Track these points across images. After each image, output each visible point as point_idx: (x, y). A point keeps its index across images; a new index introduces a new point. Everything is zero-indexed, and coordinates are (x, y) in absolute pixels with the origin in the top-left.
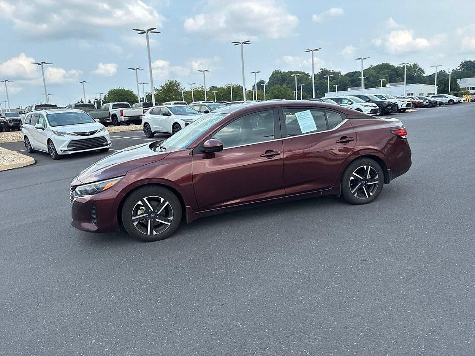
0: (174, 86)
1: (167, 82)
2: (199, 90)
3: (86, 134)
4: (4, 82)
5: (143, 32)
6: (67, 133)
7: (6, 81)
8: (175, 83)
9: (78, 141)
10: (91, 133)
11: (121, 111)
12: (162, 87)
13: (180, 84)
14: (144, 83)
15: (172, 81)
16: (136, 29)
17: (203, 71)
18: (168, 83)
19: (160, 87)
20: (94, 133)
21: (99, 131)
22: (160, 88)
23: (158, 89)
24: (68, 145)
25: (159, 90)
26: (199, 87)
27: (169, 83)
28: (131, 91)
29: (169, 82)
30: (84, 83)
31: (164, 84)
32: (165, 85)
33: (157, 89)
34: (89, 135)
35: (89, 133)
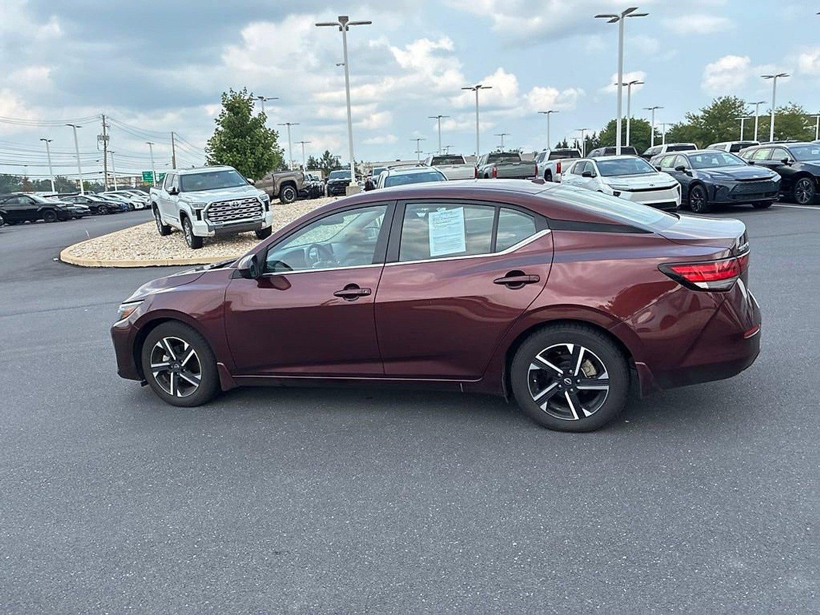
0: (730, 108)
1: (717, 101)
2: (787, 113)
4: (437, 118)
5: (613, 18)
7: (439, 117)
8: (733, 101)
11: (559, 165)
12: (705, 112)
13: (745, 103)
14: (656, 108)
15: (728, 99)
16: (600, 14)
17: (772, 77)
18: (719, 103)
19: (699, 111)
22: (701, 114)
23: (696, 115)
25: (698, 117)
26: (786, 108)
27: (721, 103)
28: (645, 121)
29: (721, 100)
30: (550, 113)
31: (709, 105)
32: (712, 107)
33: (694, 116)
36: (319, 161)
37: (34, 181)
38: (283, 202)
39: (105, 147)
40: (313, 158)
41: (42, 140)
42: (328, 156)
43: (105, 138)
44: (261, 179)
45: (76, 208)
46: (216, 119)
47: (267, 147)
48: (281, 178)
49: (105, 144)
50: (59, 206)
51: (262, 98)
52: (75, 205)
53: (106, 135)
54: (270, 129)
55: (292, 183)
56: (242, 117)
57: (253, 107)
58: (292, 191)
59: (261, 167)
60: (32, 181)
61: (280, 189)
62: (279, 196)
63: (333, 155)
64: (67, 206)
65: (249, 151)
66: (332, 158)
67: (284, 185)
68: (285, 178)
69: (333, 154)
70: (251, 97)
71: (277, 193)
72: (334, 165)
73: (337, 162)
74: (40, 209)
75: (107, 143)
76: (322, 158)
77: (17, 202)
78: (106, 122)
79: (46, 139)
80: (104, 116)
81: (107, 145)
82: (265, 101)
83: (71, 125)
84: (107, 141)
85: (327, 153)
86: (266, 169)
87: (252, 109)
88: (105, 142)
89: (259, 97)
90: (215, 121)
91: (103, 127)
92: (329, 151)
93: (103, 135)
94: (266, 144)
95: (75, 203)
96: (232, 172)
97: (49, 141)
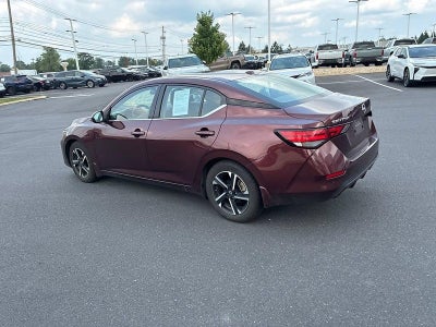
43: (163, 38)
47: (219, 43)
48: (232, 59)
49: (163, 41)
50: (134, 73)
53: (164, 36)
54: (222, 33)
55: (238, 62)
56: (207, 27)
57: (213, 21)
61: (231, 65)
63: (278, 44)
65: (209, 45)
68: (234, 59)
70: (212, 15)
72: (279, 49)
73: (281, 48)
74: (126, 75)
76: (273, 46)
85: (275, 43)
91: (163, 32)
93: (162, 36)
94: (219, 41)
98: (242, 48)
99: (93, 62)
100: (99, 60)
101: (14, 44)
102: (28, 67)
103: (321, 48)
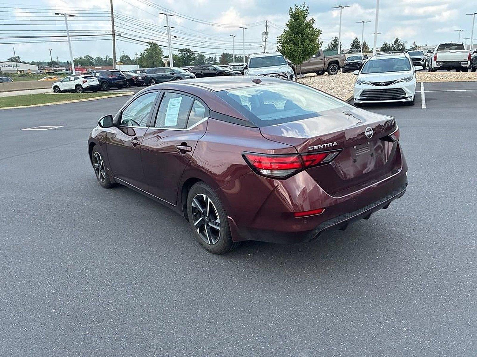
3: (380, 84)
6: (365, 82)
9: (372, 91)
10: (386, 83)
20: (391, 83)
21: (399, 82)
24: (361, 94)
34: (383, 85)
35: (384, 84)
36: (391, 45)
37: (239, 57)
38: (330, 74)
39: (266, 39)
40: (387, 43)
41: (231, 36)
42: (397, 42)
43: (266, 34)
44: (306, 60)
45: (235, 73)
46: (286, 24)
47: (312, 40)
48: (330, 59)
49: (266, 37)
50: (226, 72)
51: (341, 6)
52: (234, 71)
53: (267, 32)
54: (317, 29)
55: (337, 62)
56: (299, 22)
57: (308, 15)
58: (336, 67)
59: (307, 53)
60: (238, 57)
61: (328, 66)
62: (327, 70)
63: (401, 42)
64: (229, 72)
65: (301, 43)
66: (400, 43)
67: (331, 63)
68: (332, 59)
69: (401, 40)
70: (307, 9)
71: (326, 68)
72: (401, 47)
73: (403, 46)
74: (217, 73)
75: (267, 36)
76: (393, 44)
77: (208, 69)
78: (268, 25)
79: (233, 35)
80: (267, 21)
81: (267, 37)
82: (343, 8)
83: (242, 28)
84: (267, 35)
85: (397, 40)
86: (310, 54)
87: (308, 16)
88: (266, 36)
89: (339, 6)
90: (286, 25)
91: (266, 27)
92: (398, 38)
93: (265, 32)
94: (313, 38)
95: (234, 70)
96: (280, 56)
97: (235, 36)
98: (356, 45)
99: (194, 59)
100: (201, 56)
101: (114, 39)
102: (132, 62)
103: (442, 47)
